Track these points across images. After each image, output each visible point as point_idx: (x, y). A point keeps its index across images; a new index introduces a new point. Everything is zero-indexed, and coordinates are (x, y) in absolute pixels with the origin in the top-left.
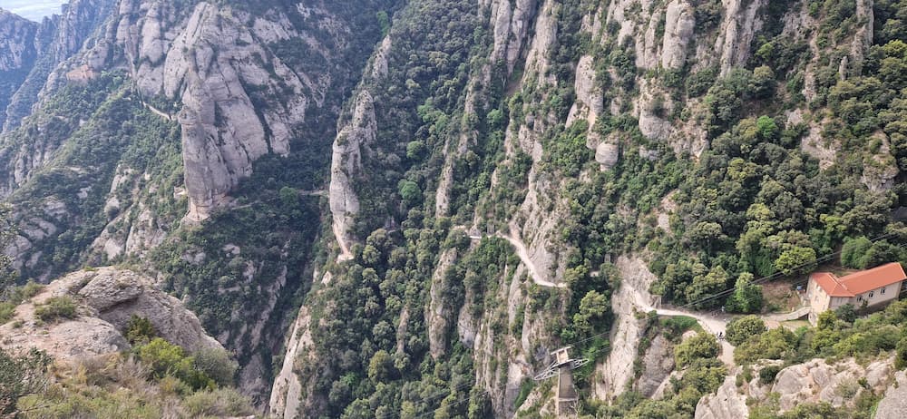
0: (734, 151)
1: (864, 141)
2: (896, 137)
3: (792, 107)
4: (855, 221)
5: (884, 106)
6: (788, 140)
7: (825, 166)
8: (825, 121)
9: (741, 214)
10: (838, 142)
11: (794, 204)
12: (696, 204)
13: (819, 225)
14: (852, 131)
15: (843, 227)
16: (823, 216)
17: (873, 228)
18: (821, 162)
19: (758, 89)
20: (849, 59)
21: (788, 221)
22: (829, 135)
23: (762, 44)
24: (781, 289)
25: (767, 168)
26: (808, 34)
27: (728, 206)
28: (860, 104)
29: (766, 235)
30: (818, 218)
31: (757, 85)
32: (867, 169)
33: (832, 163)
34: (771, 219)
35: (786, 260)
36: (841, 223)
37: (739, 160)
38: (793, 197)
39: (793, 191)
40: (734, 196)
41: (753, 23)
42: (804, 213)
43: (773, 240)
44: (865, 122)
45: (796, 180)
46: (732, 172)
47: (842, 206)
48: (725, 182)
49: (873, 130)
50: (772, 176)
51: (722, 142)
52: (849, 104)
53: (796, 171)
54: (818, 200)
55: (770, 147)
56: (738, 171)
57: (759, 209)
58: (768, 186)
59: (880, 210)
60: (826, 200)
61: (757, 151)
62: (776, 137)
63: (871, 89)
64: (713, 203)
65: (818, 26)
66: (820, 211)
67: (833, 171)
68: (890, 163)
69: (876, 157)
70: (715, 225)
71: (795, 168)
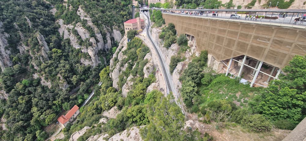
0: (19, 94)
1: (56, 78)
2: (63, 74)
3: (34, 73)
4: (62, 100)
5: (57, 67)
6: (36, 84)
7: (50, 87)
8: (44, 75)
9: (29, 113)
10: (50, 80)
11: (44, 103)
12: (11, 117)
13: (54, 104)
14: (52, 76)
15: (60, 103)
16: (54, 102)
17: (67, 99)
18: (48, 86)
19: (18, 72)
20: (42, 57)
21: (45, 108)
22: (46, 79)
23: (13, 58)
24: (52, 126)
25: (32, 95)
26: (28, 51)
27: (23, 113)
28: (50, 69)
29: (39, 116)
30: (53, 103)
31: (17, 71)
32: (59, 85)
33: (51, 86)
34: (39, 111)
35: (48, 121)
36: (59, 102)
37: (21, 97)
38: (43, 101)
39: (42, 99)
40: (24, 109)
41: (6, 52)
42: (48, 103)
43: (42, 117)
44: (54, 73)
45: (42, 96)
46: (20, 101)
47: (57, 97)
48: (19, 106)
49: (57, 74)
50: (35, 97)
51: (12, 93)
52: (47, 70)
53: (41, 93)
54: (50, 99)
55: (30, 89)
56: (22, 101)
57: (34, 109)
58: (34, 101)
59: (66, 95)
60: (52, 98)
61: (26, 91)
62: (31, 85)
63: (52, 64)
64: (17, 115)
65: (29, 48)
66: (53, 101)
67: (52, 88)
68: (64, 82)
69: (60, 81)
70: (21, 122)
71: (40, 92)
